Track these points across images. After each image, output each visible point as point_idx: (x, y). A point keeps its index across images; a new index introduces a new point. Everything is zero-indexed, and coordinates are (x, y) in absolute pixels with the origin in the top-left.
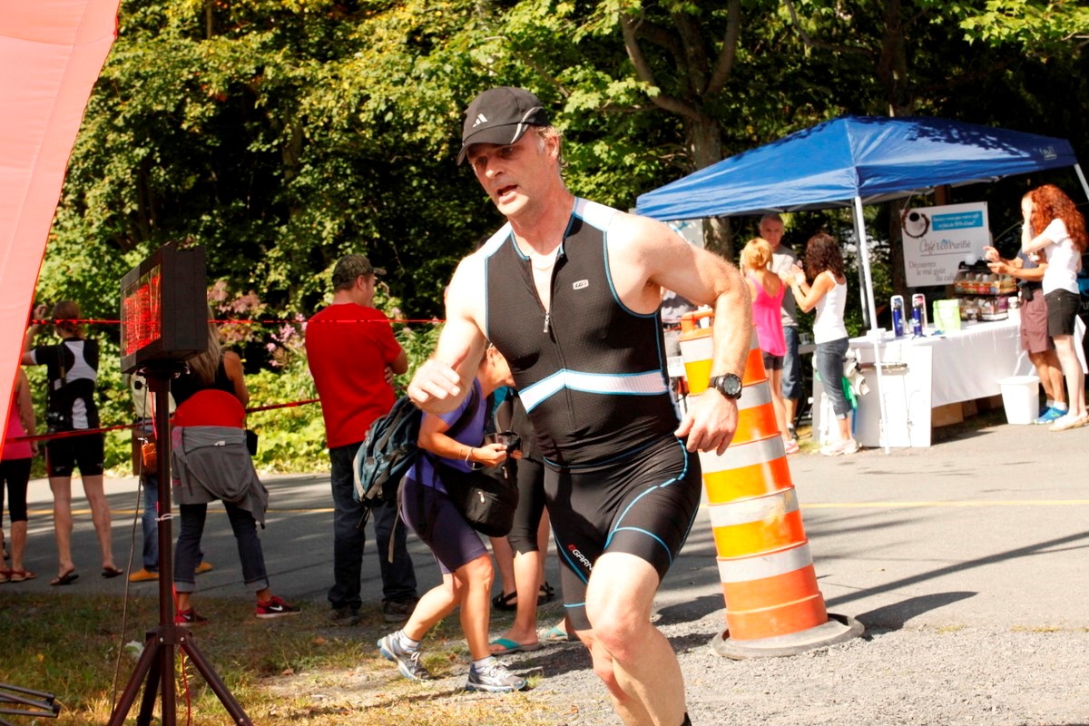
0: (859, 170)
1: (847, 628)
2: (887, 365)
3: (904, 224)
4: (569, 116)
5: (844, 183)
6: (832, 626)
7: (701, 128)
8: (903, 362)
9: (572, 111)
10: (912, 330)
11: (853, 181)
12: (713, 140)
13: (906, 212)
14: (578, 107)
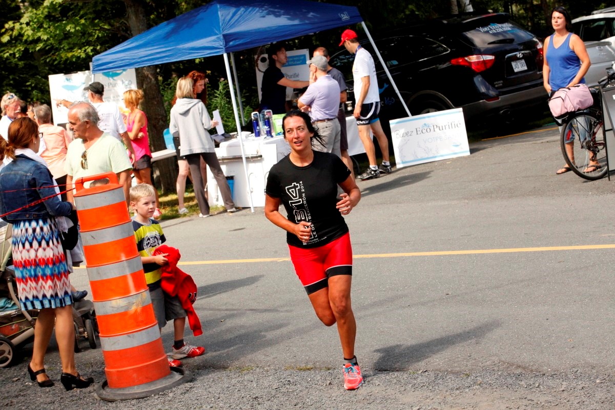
0: (225, 36)
1: (181, 377)
2: (250, 156)
3: (257, 64)
4: (47, 7)
5: (216, 45)
6: (172, 377)
7: (133, 8)
8: (259, 154)
9: (49, 5)
10: (265, 132)
11: (222, 43)
12: (141, 16)
13: (258, 57)
14: (52, 2)
